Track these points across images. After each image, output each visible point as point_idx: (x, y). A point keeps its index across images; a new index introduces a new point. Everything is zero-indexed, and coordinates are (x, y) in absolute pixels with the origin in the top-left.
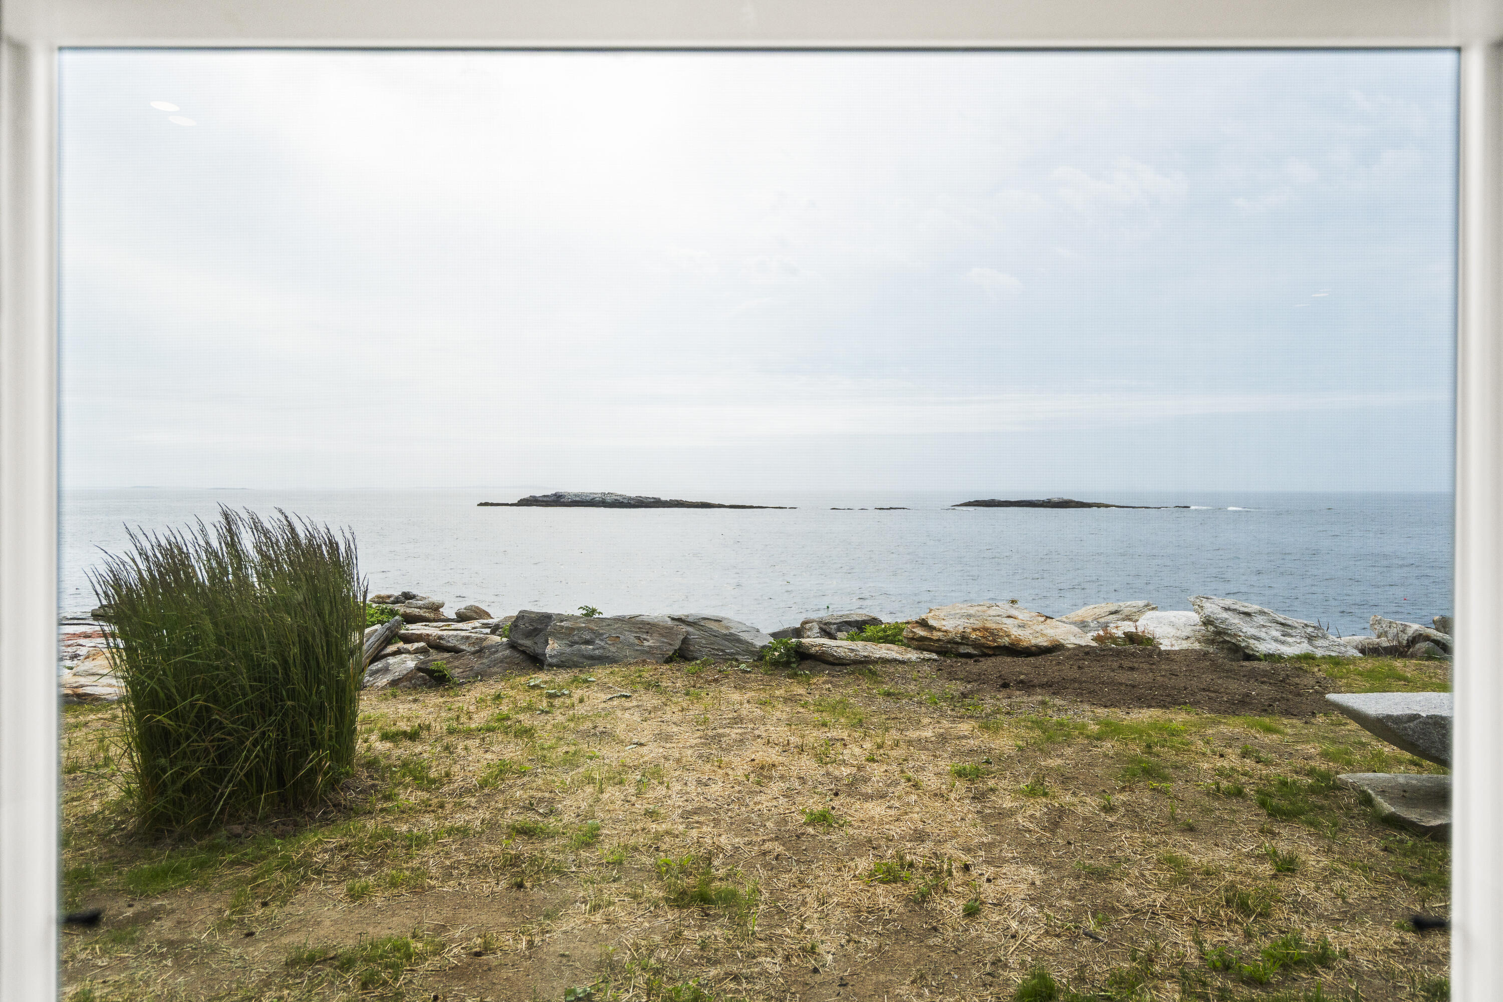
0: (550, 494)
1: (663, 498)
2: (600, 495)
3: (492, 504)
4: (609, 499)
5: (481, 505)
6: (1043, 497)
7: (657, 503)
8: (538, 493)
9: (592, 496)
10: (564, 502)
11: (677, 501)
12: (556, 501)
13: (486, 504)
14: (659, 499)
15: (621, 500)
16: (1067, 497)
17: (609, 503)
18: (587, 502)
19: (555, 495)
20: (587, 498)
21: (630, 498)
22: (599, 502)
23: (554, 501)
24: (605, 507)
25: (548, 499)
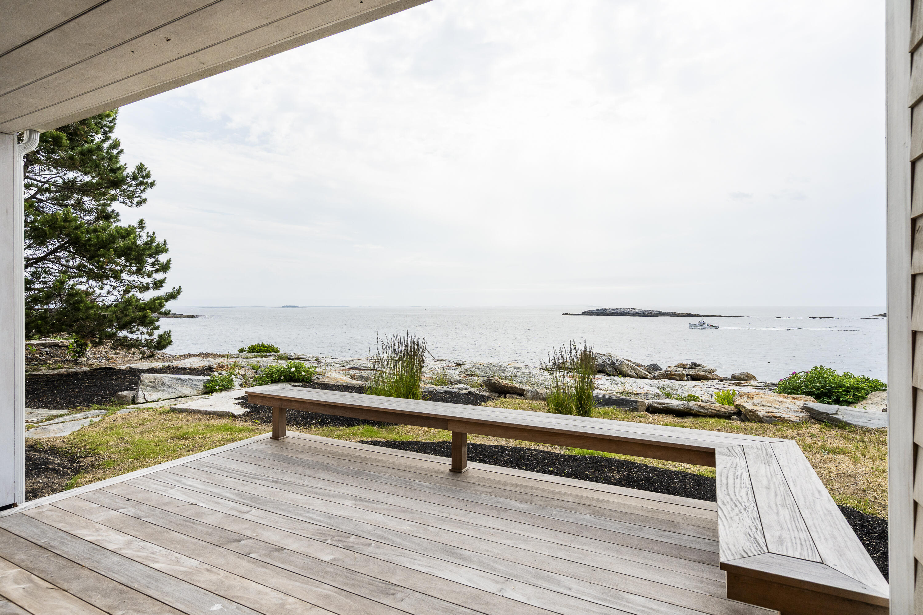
0: (599, 309)
1: (663, 311)
3: (569, 314)
4: (632, 312)
5: (564, 314)
7: (660, 314)
8: (593, 309)
9: (622, 310)
10: (607, 313)
11: (672, 313)
12: (603, 312)
13: (566, 314)
14: (661, 311)
15: (639, 312)
17: (631, 314)
18: (620, 313)
19: (602, 309)
20: (620, 311)
21: (644, 311)
22: (627, 313)
23: (601, 313)
24: (630, 316)
25: (598, 312)
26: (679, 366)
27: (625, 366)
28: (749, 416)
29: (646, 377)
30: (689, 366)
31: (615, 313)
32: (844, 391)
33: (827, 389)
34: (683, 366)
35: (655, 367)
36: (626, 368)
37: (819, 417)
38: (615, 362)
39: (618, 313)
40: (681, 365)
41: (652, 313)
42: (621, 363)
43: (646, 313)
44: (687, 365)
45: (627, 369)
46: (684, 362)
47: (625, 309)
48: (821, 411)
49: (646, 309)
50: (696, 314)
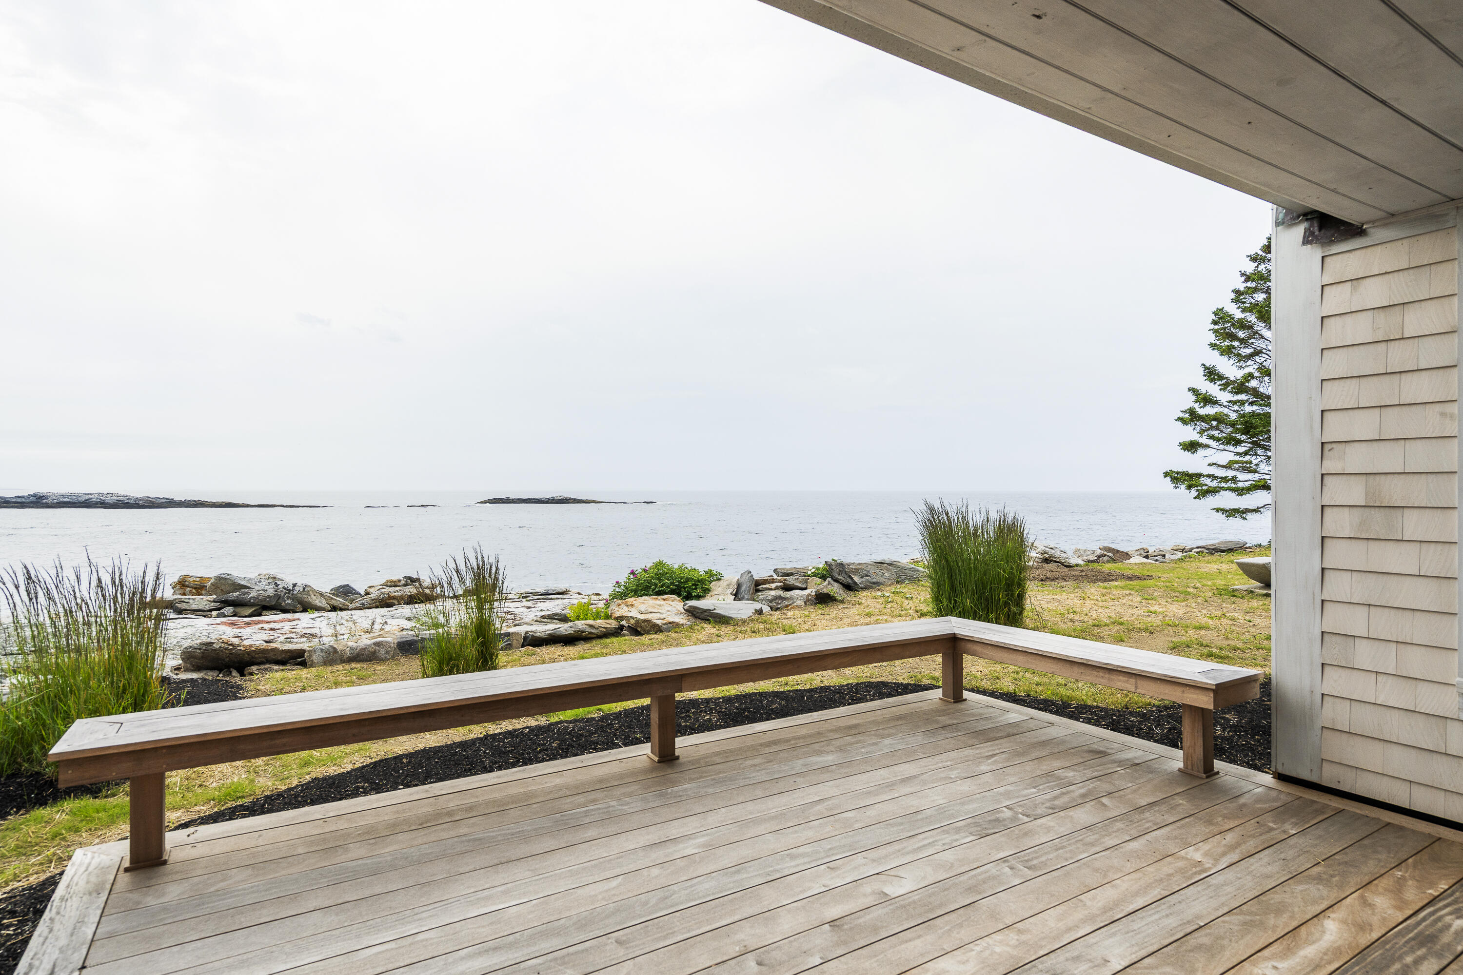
0: (26, 494)
2: (96, 496)
4: (109, 500)
6: (549, 496)
7: (170, 503)
9: (86, 497)
10: (46, 503)
11: (195, 501)
12: (37, 502)
14: (172, 499)
15: (126, 501)
16: (566, 496)
17: (108, 503)
18: (80, 502)
19: (34, 495)
20: (80, 499)
22: (97, 503)
23: (32, 502)
24: (105, 508)
25: (23, 500)
26: (389, 584)
27: (311, 593)
28: (641, 627)
29: (344, 607)
30: (403, 582)
31: (69, 503)
32: (693, 585)
33: (676, 585)
34: (394, 584)
35: (345, 591)
36: (312, 596)
37: (703, 616)
38: (291, 588)
39: (74, 503)
40: (391, 581)
41: (153, 503)
42: (304, 589)
43: (141, 502)
44: (400, 581)
45: (314, 598)
46: (395, 578)
47: (92, 494)
48: (705, 608)
49: (140, 496)
50: (241, 502)
